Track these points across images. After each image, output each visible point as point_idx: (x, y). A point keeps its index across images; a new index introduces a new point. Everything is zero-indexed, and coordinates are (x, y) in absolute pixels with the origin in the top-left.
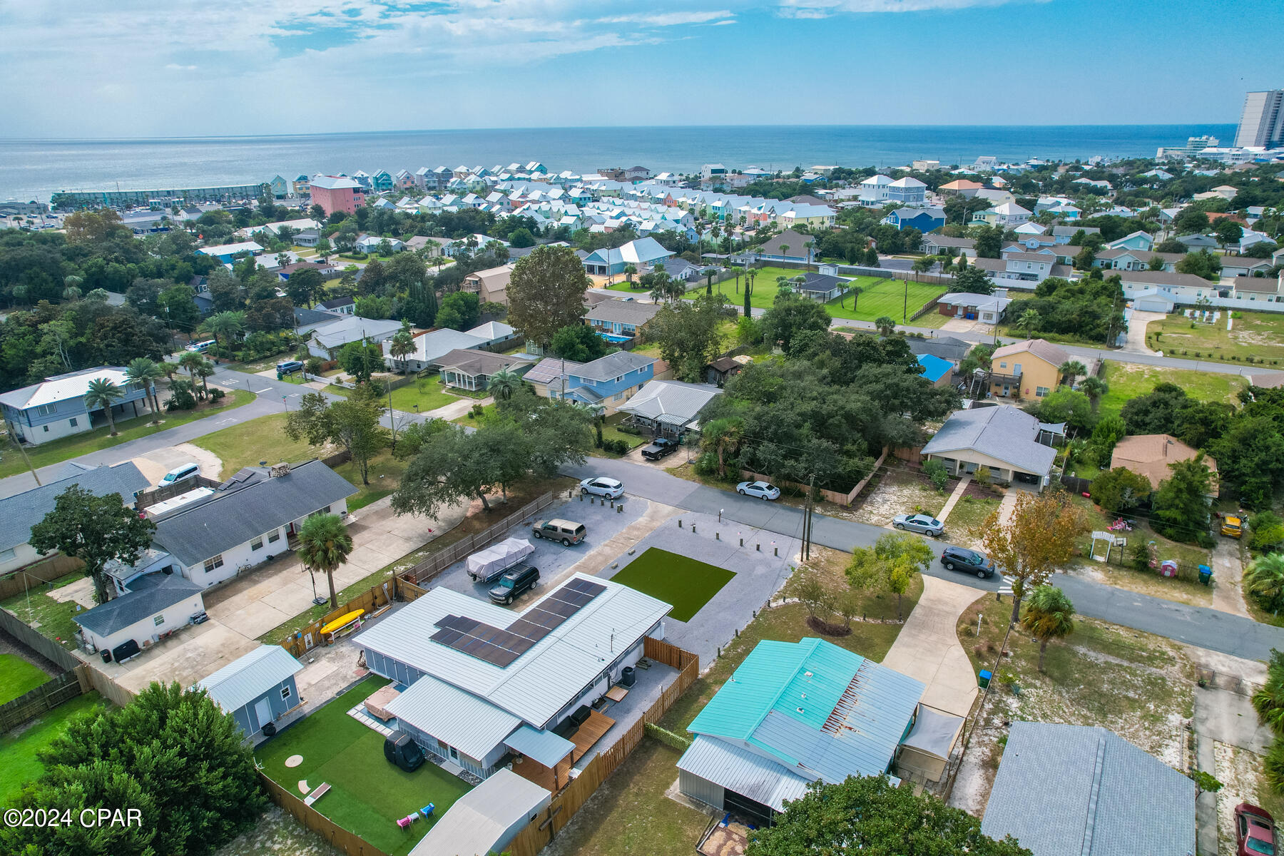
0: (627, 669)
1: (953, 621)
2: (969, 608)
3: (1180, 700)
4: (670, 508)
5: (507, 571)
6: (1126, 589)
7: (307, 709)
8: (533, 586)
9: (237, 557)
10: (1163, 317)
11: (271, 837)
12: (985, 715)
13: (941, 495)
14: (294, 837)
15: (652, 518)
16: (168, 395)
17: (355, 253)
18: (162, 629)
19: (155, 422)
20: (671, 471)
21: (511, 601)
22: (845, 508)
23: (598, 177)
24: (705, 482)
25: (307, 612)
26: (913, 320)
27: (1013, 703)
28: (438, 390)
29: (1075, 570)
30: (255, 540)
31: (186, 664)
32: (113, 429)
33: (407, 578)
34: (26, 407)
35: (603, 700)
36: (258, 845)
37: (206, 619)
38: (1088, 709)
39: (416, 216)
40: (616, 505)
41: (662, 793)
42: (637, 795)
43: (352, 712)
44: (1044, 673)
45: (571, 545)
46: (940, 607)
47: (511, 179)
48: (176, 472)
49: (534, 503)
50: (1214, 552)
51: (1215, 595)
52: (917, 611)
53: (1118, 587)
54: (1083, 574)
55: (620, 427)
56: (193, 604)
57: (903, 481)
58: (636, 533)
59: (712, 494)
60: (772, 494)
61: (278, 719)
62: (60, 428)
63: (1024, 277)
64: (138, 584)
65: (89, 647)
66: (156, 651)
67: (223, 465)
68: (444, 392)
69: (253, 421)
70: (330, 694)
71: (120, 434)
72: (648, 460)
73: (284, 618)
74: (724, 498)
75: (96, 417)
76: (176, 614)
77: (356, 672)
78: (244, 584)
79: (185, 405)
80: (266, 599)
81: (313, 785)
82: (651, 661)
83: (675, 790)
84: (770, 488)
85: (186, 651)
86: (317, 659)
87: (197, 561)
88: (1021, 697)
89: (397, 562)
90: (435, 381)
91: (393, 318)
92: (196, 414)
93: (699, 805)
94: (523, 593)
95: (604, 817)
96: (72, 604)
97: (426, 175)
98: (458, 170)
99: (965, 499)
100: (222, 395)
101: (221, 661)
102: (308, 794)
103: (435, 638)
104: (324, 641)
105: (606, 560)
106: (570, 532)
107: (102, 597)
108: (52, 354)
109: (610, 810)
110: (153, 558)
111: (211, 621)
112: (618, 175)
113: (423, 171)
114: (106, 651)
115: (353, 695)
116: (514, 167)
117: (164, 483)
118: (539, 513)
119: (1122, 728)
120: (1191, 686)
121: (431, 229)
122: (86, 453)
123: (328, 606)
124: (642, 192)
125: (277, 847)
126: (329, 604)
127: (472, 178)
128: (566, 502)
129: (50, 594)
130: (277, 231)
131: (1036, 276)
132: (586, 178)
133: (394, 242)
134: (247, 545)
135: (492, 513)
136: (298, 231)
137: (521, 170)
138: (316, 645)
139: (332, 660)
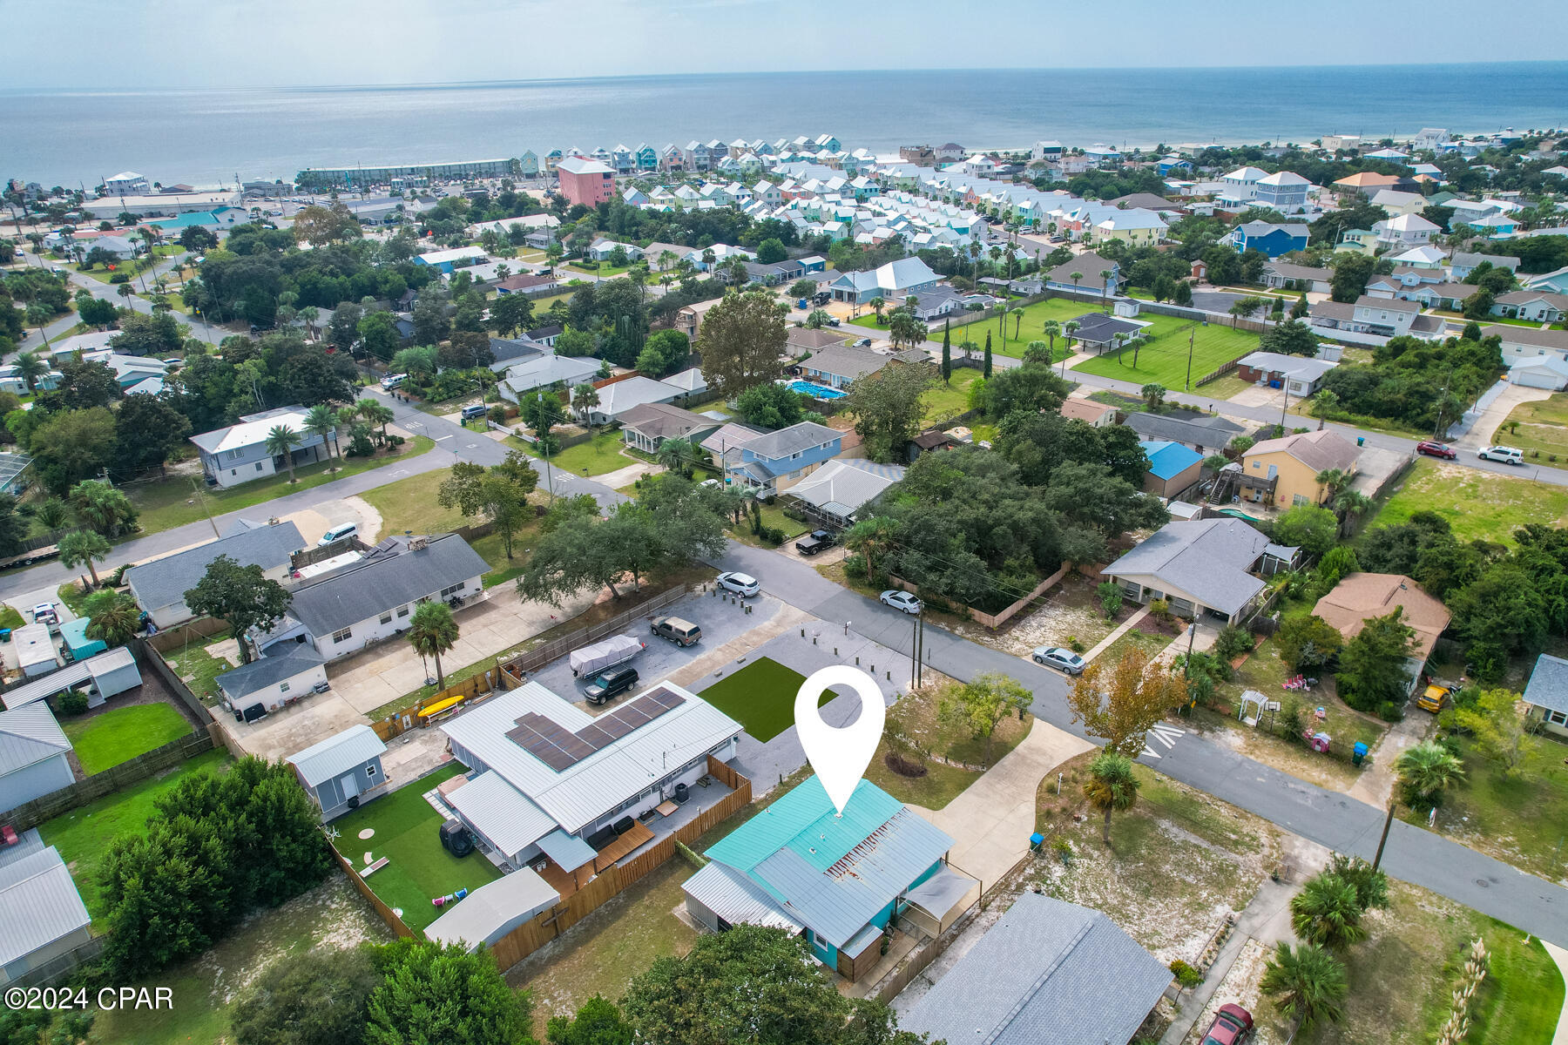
0: (682, 786)
1: (1040, 774)
2: (1066, 763)
3: (1240, 891)
4: (801, 613)
5: (608, 669)
6: (1259, 760)
7: (390, 787)
8: (631, 687)
9: (365, 630)
10: (1546, 396)
11: (331, 898)
12: (1020, 880)
13: (1109, 625)
14: (350, 900)
15: (779, 624)
16: (346, 441)
17: (586, 261)
18: (288, 696)
19: (333, 470)
20: (822, 570)
21: (604, 701)
22: (990, 631)
23: (896, 158)
24: (852, 585)
25: (416, 692)
26: (1200, 385)
27: (1058, 871)
28: (618, 449)
29: (1212, 731)
30: (384, 614)
31: (301, 732)
32: (292, 475)
33: (510, 668)
34: (216, 451)
35: (651, 813)
36: (320, 902)
37: (328, 689)
38: (1133, 889)
39: (663, 214)
40: (746, 605)
41: (670, 909)
42: (648, 907)
43: (426, 796)
44: (1108, 843)
45: (683, 646)
46: (1036, 757)
47: (792, 159)
48: (335, 531)
49: (662, 596)
50: (1395, 727)
51: (1361, 779)
52: (1009, 759)
53: (1252, 757)
54: (1220, 738)
55: (787, 511)
56: (317, 675)
57: (1073, 604)
58: (755, 638)
59: (854, 601)
60: (913, 607)
61: (364, 793)
62: (247, 473)
63: (1375, 330)
64: (272, 651)
65: (227, 705)
66: (280, 716)
67: (383, 525)
68: (621, 452)
69: (424, 475)
70: (413, 776)
71: (298, 481)
72: (802, 554)
73: (395, 696)
74: (864, 607)
75: (280, 462)
76: (301, 683)
77: (442, 757)
78: (369, 657)
79: (363, 453)
80: (384, 675)
81: (375, 858)
82: (712, 780)
83: (681, 910)
84: (912, 600)
85: (304, 718)
86: (412, 740)
87: (325, 632)
88: (1069, 866)
89: (514, 648)
90: (615, 438)
91: (597, 356)
92: (371, 462)
93: (699, 925)
94: (619, 693)
95: (611, 922)
96: (222, 660)
97: (696, 151)
98: (734, 144)
99: (1134, 634)
100: (402, 441)
101: (331, 732)
102: (369, 865)
103: (511, 735)
104: (422, 723)
105: (713, 667)
106: (684, 633)
107: (245, 658)
108: (247, 393)
109: (619, 917)
110: (289, 626)
111: (332, 692)
112: (923, 157)
113: (693, 145)
114: (239, 711)
115: (431, 780)
116: (801, 141)
117: (323, 542)
118: (666, 608)
119: (1158, 913)
120: (1263, 877)
121: (674, 232)
122: (265, 500)
123: (437, 688)
124: (941, 183)
125: (334, 906)
126: (437, 687)
127: (748, 157)
128: (699, 596)
129: (208, 649)
130: (509, 230)
131: (1392, 329)
132: (881, 159)
133: (629, 249)
134: (376, 619)
135: (620, 603)
136: (532, 230)
137: (810, 146)
138: (414, 726)
139: (425, 742)
